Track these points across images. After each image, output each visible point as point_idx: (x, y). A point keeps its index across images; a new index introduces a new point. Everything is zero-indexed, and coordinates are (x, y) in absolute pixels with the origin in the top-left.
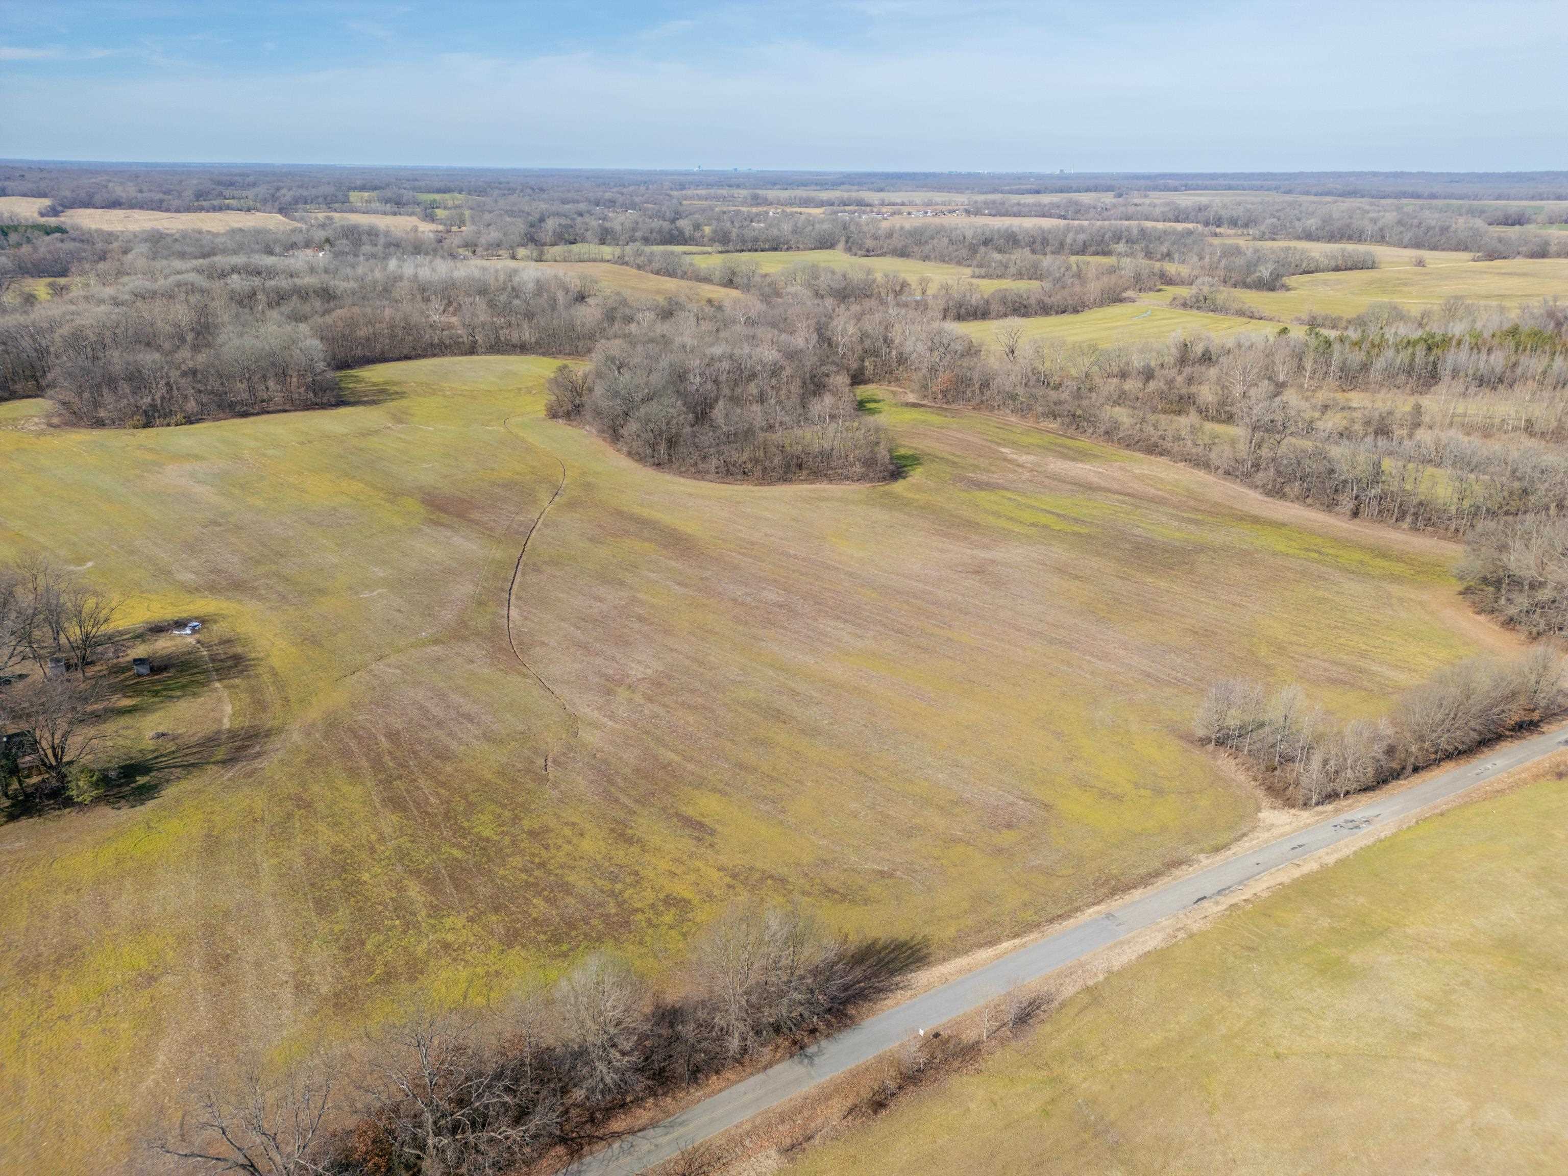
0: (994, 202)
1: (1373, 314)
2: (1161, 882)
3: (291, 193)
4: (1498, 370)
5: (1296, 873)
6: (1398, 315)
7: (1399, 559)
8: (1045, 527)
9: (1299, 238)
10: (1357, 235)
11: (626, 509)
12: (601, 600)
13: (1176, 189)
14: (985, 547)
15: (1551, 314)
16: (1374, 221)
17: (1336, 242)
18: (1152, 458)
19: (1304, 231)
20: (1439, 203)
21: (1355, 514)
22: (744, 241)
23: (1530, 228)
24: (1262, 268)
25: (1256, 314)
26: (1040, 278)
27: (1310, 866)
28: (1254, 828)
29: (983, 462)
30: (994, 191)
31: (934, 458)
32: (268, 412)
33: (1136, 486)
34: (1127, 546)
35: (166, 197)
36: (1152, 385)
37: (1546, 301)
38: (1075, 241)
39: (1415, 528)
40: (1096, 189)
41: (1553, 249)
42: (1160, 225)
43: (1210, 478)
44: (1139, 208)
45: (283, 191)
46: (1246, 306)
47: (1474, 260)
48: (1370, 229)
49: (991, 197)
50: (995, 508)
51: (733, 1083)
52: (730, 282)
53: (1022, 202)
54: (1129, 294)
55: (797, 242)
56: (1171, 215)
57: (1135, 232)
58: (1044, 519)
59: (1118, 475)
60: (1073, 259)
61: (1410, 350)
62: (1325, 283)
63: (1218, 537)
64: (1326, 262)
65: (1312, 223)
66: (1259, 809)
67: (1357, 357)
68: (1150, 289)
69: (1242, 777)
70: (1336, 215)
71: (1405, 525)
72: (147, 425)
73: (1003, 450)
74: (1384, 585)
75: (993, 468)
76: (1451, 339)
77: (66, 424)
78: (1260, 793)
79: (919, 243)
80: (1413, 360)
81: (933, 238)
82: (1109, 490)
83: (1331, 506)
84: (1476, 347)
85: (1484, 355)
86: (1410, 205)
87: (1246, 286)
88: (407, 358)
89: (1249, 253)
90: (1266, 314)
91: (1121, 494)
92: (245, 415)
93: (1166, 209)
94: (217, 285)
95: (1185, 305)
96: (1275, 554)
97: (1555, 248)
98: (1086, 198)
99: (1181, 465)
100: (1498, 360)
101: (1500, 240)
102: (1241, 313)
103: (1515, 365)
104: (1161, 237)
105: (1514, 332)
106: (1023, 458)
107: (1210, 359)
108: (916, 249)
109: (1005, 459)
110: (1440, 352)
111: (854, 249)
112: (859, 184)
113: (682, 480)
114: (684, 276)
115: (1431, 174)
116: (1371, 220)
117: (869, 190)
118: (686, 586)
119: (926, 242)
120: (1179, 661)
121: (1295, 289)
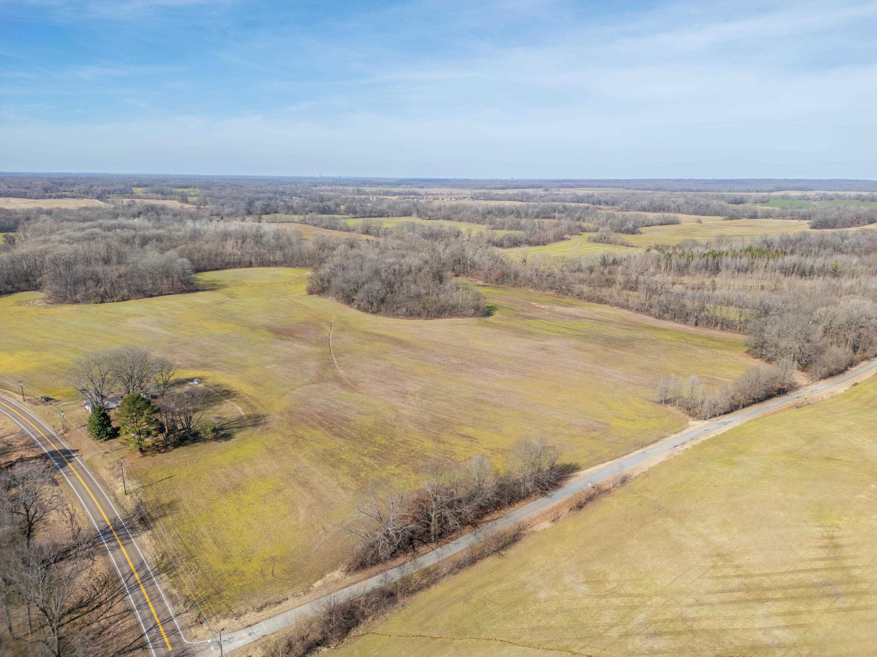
0: (485, 194)
1: (684, 243)
2: (659, 443)
3: (99, 188)
4: (745, 266)
5: (708, 437)
6: (696, 244)
7: (718, 341)
8: (563, 333)
9: (640, 210)
10: (667, 209)
11: (368, 331)
12: (379, 365)
13: (573, 187)
14: (541, 341)
15: (765, 242)
16: (674, 202)
17: (657, 212)
18: (601, 305)
19: (641, 206)
20: (702, 193)
21: (696, 325)
22: (365, 212)
23: (748, 205)
24: (628, 224)
25: (629, 244)
26: (521, 229)
27: (712, 435)
28: (688, 427)
29: (526, 309)
30: (482, 188)
31: (503, 307)
32: (163, 295)
33: (598, 316)
34: (602, 339)
35: (28, 191)
36: (593, 275)
37: (762, 237)
38: (533, 212)
39: (722, 329)
40: (533, 187)
41: (759, 214)
42: (573, 204)
43: (630, 313)
44: (559, 196)
45: (95, 187)
46: (625, 241)
47: (724, 220)
48: (673, 206)
49: (482, 191)
50: (539, 326)
51: (524, 505)
52: (367, 232)
53: (499, 193)
54: (566, 236)
55: (392, 213)
56: (575, 200)
57: (561, 208)
58: (563, 330)
59: (588, 312)
60: (536, 220)
61: (706, 258)
62: (658, 231)
63: (640, 335)
64: (656, 221)
65: (645, 203)
66: (688, 421)
67: (683, 261)
68: (576, 234)
69: (678, 412)
70: (656, 199)
71: (718, 328)
72: (102, 302)
73: (533, 303)
74: (714, 350)
75: (531, 311)
76: (723, 253)
77: (56, 303)
78: (687, 417)
79: (455, 213)
80: (708, 262)
81: (462, 211)
82: (587, 318)
83: (686, 322)
84: (734, 256)
85: (738, 259)
86: (690, 195)
87: (621, 232)
88: (217, 269)
89: (620, 217)
90: (634, 244)
91: (592, 319)
92: (151, 296)
93: (572, 197)
94: (110, 234)
95: (595, 241)
96: (666, 340)
97: (760, 214)
98: (530, 191)
99: (615, 308)
100: (745, 261)
101: (734, 210)
102: (622, 244)
103: (753, 263)
104: (575, 210)
105: (750, 249)
106: (543, 307)
107: (617, 263)
108: (454, 216)
109: (535, 307)
110: (719, 259)
111: (423, 217)
112: (411, 185)
113: (388, 319)
114: (341, 229)
115: (696, 180)
116: (672, 201)
117: (416, 187)
118: (414, 359)
119: (459, 213)
120: (640, 378)
121: (644, 233)
